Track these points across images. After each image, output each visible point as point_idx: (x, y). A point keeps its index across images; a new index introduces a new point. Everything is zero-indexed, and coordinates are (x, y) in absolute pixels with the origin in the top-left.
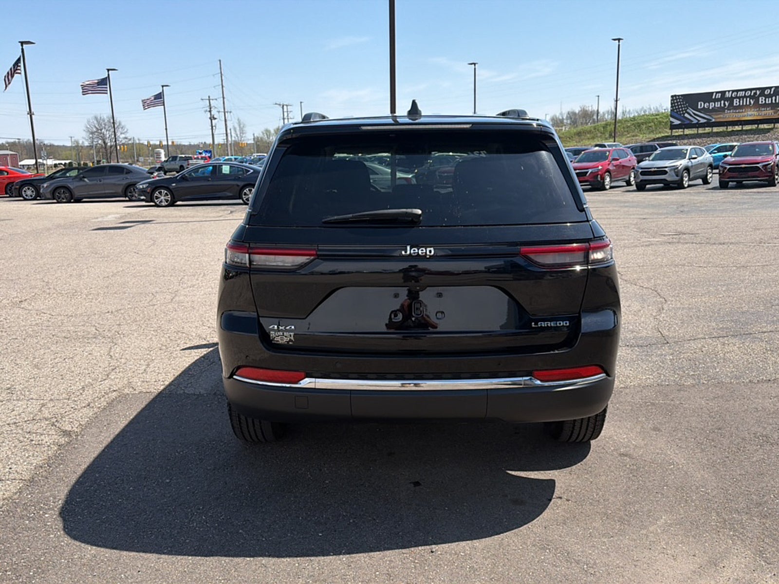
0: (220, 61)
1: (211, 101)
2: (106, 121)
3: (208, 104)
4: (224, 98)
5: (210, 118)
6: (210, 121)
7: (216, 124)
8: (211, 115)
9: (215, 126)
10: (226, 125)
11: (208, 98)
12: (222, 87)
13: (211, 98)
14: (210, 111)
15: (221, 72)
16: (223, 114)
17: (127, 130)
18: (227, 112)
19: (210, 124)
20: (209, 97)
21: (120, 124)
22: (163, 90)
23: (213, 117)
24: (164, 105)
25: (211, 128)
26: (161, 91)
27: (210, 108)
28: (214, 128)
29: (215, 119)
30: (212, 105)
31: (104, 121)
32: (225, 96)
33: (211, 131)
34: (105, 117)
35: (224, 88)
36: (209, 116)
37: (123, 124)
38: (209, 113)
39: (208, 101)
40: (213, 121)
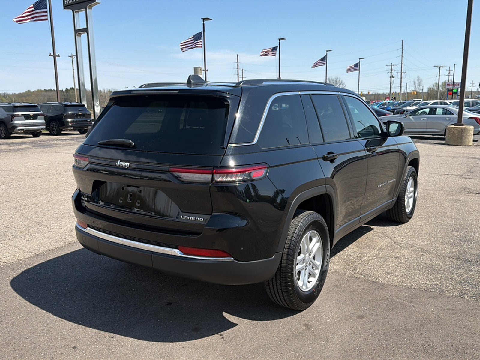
0: (403, 41)
1: (392, 66)
2: (334, 81)
3: (390, 68)
4: (402, 64)
5: (391, 77)
6: (390, 79)
7: (394, 81)
8: (391, 75)
9: (393, 82)
10: (401, 81)
11: (390, 64)
12: (402, 57)
13: (393, 64)
14: (391, 73)
15: (402, 48)
16: (400, 74)
17: (345, 86)
18: (403, 73)
19: (390, 81)
20: (392, 64)
21: (342, 82)
22: (360, 61)
23: (393, 76)
24: (359, 70)
25: (390, 83)
26: (359, 62)
27: (391, 71)
28: (392, 83)
29: (393, 77)
30: (393, 69)
31: (333, 80)
32: (403, 63)
33: (390, 85)
34: (334, 78)
35: (403, 58)
36: (390, 76)
37: (343, 82)
38: (390, 74)
39: (390, 66)
40: (392, 79)
